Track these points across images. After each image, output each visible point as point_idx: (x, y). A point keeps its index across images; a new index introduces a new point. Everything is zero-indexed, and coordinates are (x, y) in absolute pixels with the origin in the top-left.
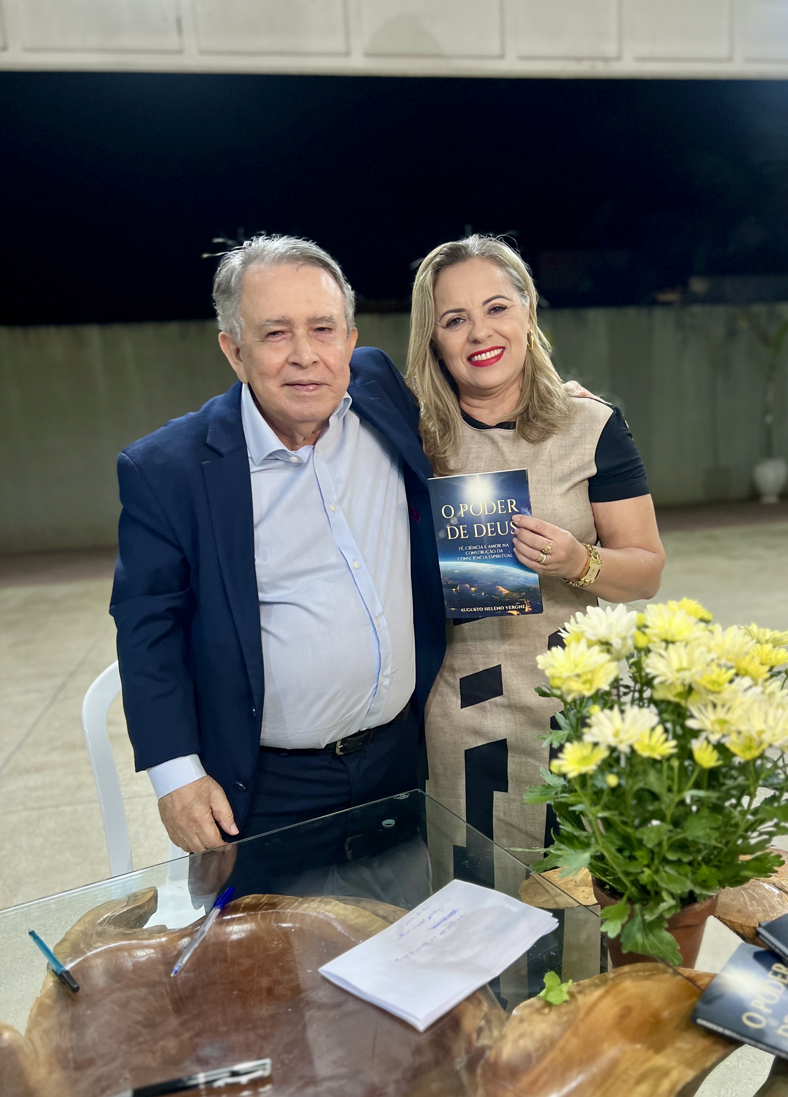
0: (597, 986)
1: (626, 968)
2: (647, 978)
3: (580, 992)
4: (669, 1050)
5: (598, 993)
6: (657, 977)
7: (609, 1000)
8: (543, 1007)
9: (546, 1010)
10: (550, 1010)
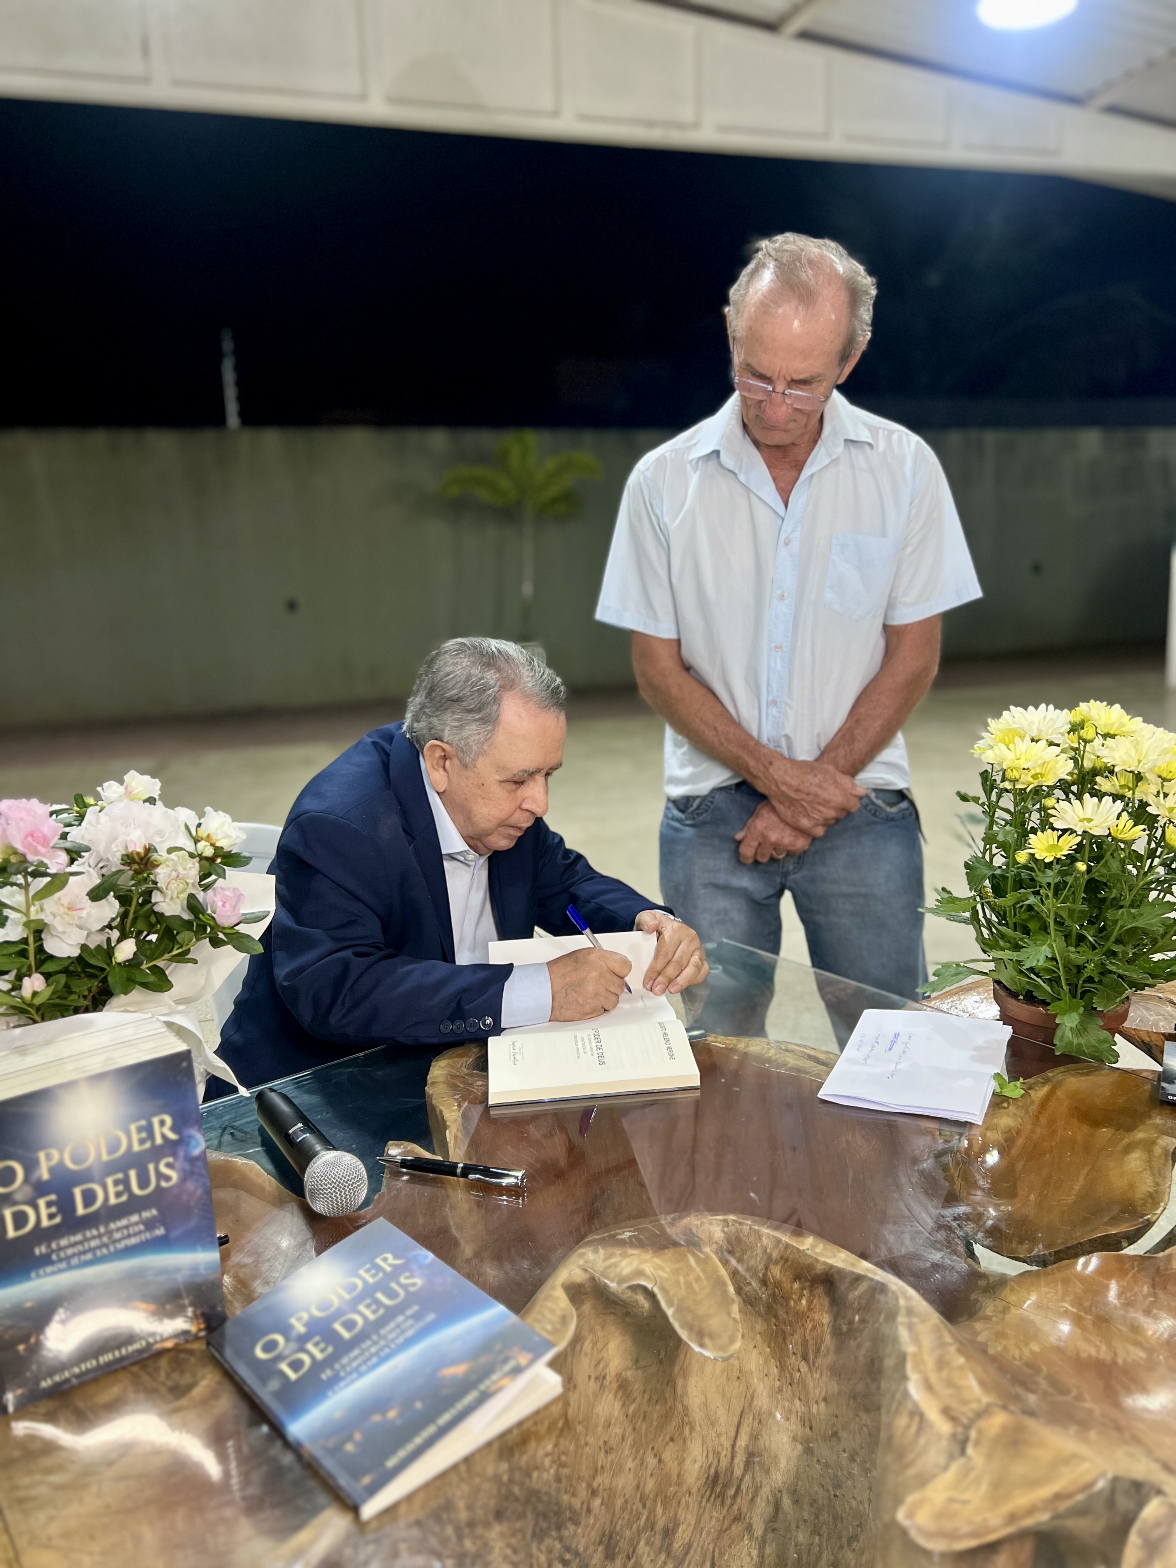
0: (1044, 1084)
1: (1062, 1069)
2: (1088, 1074)
3: (1030, 1088)
4: (1141, 1127)
5: (1046, 1089)
6: (1097, 1073)
7: (1059, 1093)
8: (1002, 1102)
9: (1005, 1105)
10: (1009, 1103)
